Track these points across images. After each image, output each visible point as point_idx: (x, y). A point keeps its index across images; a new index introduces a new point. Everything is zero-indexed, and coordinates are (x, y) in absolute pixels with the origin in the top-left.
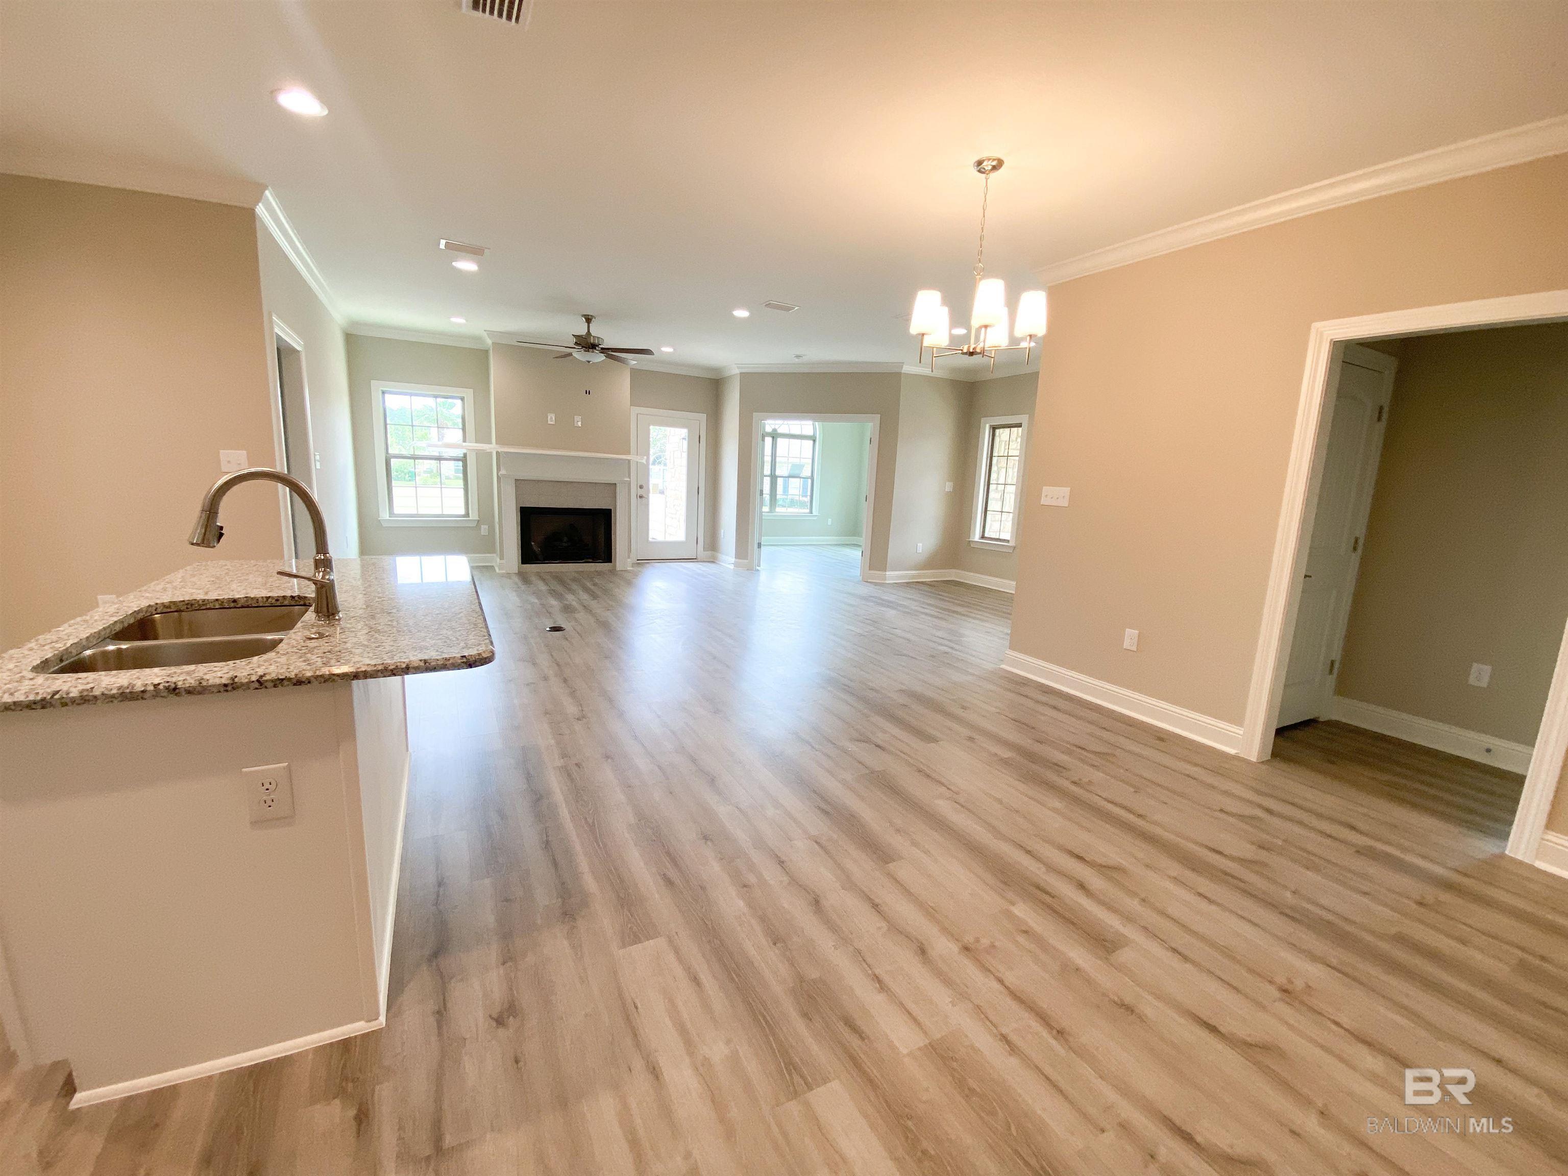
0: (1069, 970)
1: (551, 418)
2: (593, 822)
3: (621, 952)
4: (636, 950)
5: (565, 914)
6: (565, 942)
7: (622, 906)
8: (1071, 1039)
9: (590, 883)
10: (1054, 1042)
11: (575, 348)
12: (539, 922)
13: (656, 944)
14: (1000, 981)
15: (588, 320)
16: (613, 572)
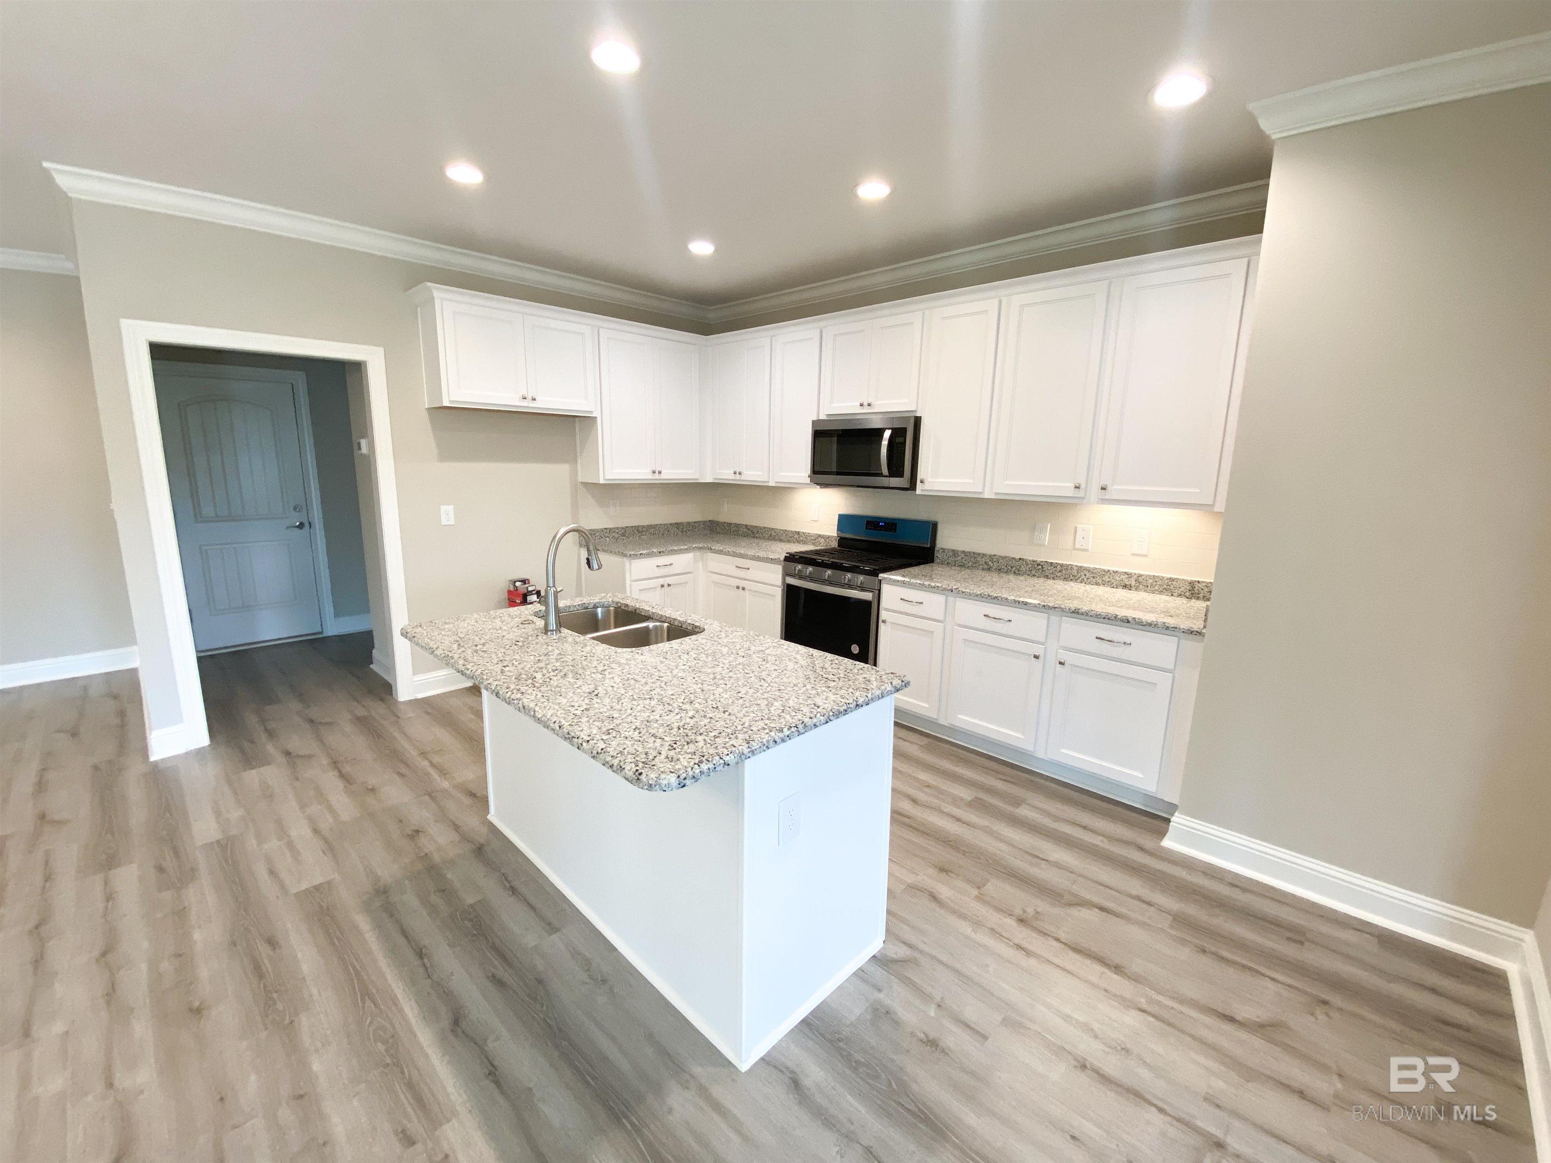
2: (364, 1003)
3: (333, 877)
4: (319, 880)
5: (385, 892)
6: (380, 873)
7: (328, 909)
9: (363, 923)
12: (407, 882)
13: (296, 887)
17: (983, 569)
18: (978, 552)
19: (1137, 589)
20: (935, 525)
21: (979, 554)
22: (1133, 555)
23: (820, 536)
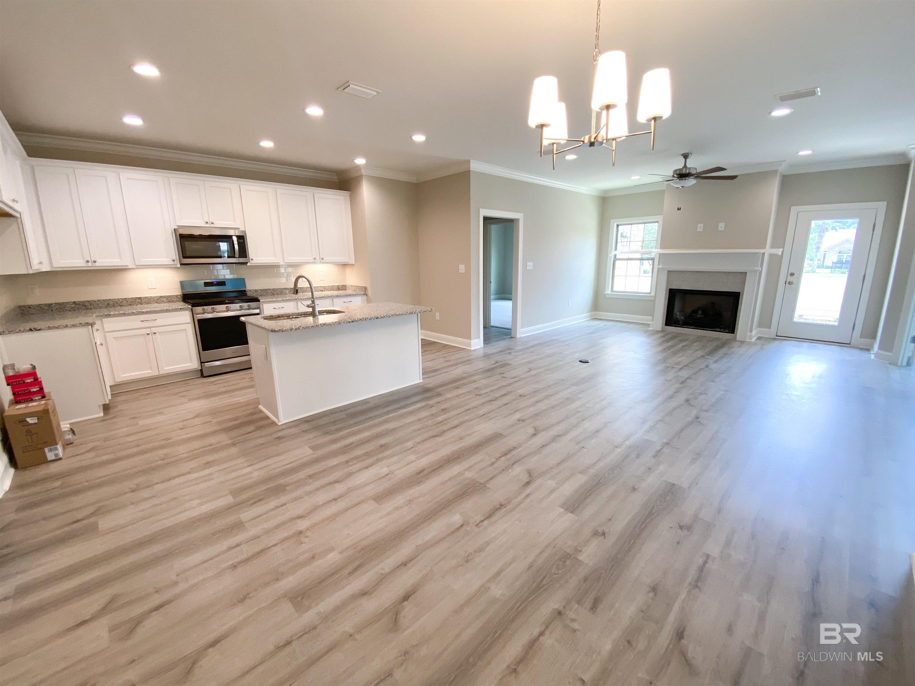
0: (278, 576)
1: (700, 227)
8: (230, 570)
10: (230, 563)
11: (673, 180)
14: (275, 545)
15: (686, 156)
16: (735, 339)
17: (271, 295)
18: (267, 288)
19: (324, 291)
20: (244, 279)
21: (268, 289)
22: (320, 280)
23: (161, 297)
